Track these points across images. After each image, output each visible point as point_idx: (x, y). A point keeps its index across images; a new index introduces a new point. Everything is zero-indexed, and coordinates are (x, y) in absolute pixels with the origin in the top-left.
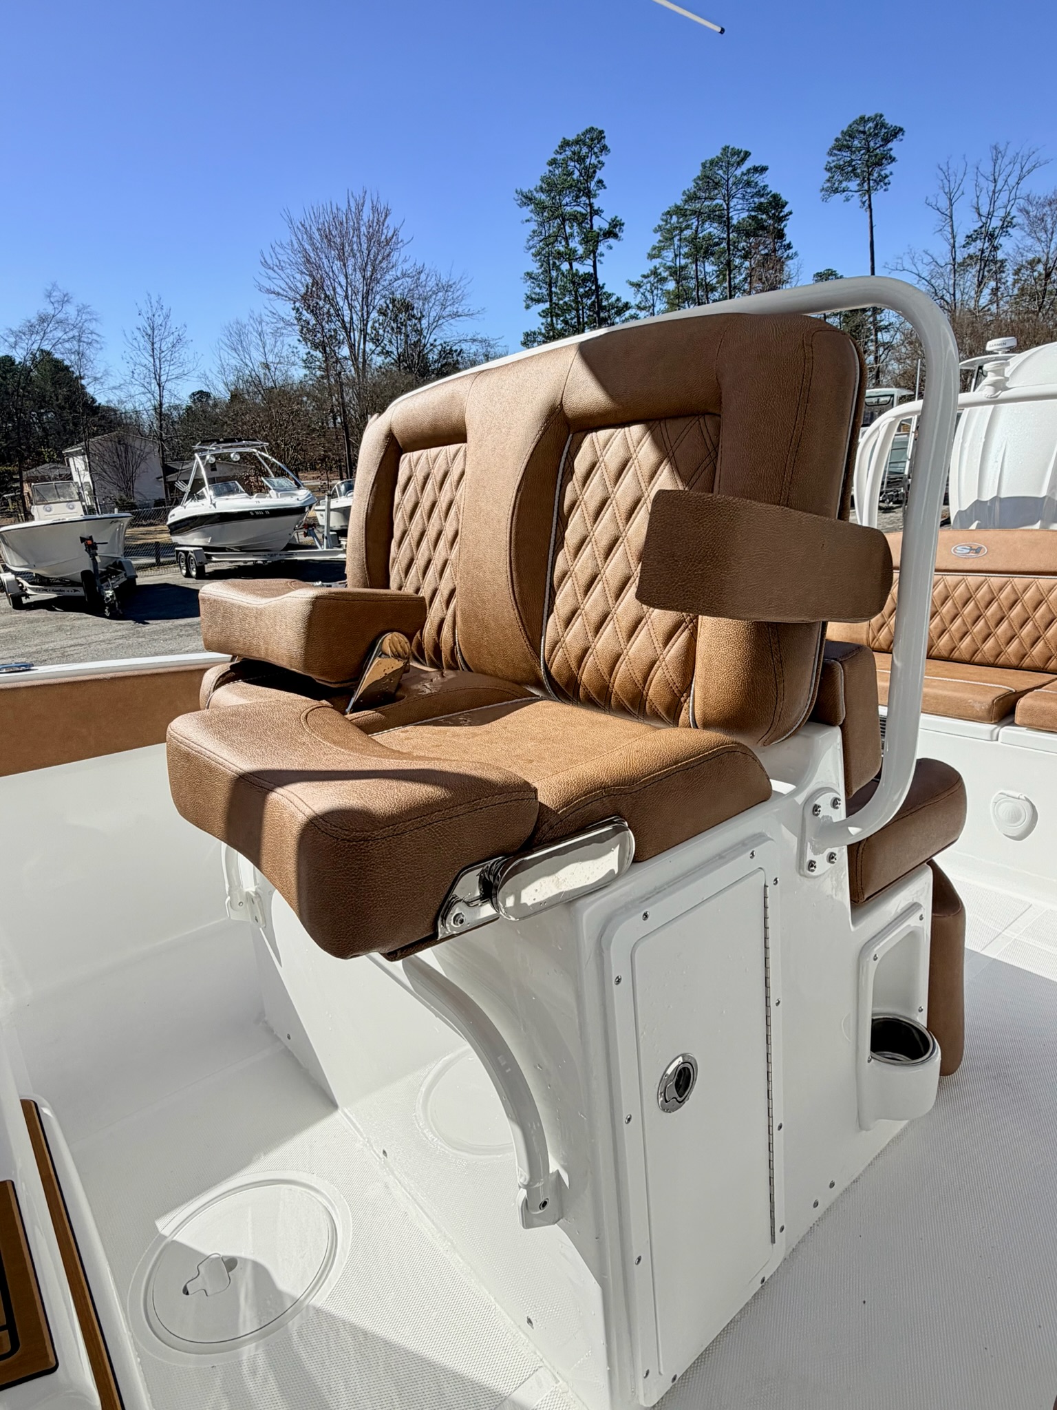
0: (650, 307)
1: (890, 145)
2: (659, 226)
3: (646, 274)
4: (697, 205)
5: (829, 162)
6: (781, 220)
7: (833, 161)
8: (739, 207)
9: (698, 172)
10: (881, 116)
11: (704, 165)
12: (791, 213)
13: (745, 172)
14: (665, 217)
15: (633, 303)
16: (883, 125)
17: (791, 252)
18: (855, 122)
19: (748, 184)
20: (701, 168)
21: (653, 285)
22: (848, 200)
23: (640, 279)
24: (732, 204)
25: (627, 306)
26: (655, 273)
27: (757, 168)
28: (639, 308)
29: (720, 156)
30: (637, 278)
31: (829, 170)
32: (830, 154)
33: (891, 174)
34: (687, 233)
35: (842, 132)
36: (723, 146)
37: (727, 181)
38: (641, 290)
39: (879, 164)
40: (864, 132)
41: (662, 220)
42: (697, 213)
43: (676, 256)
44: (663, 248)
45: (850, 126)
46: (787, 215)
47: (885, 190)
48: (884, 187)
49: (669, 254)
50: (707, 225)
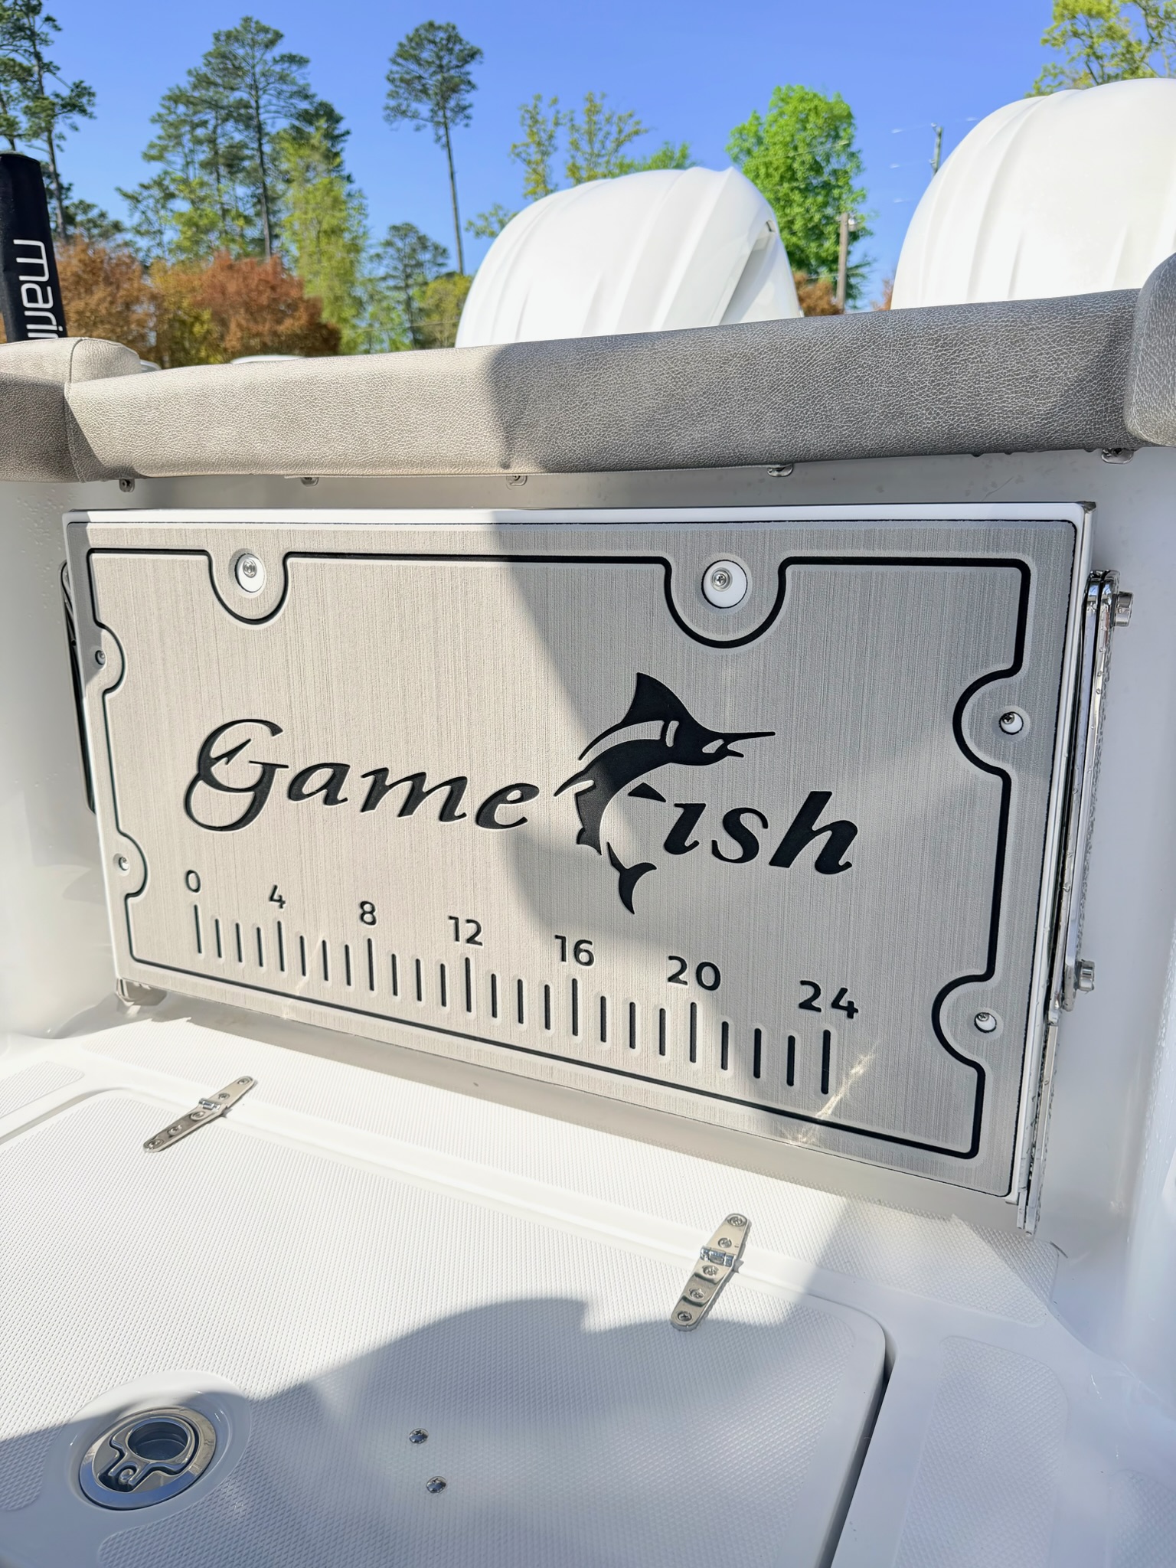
0: (154, 232)
1: (468, 68)
2: (160, 115)
3: (146, 183)
4: (211, 92)
5: (391, 72)
6: (334, 138)
7: (397, 72)
8: (273, 108)
9: (210, 46)
10: (454, 28)
11: (217, 37)
12: (348, 133)
13: (278, 58)
14: (167, 103)
15: (127, 222)
16: (457, 40)
17: (354, 187)
18: (423, 26)
19: (283, 78)
20: (213, 40)
21: (157, 201)
22: (418, 129)
23: (138, 189)
24: (262, 102)
25: (117, 227)
26: (159, 183)
27: (295, 57)
28: (138, 232)
29: (239, 28)
30: (132, 188)
31: (391, 81)
32: (394, 62)
33: (470, 106)
34: (200, 132)
35: (408, 37)
36: (244, 15)
37: (253, 67)
38: (141, 207)
39: (455, 89)
40: (434, 42)
41: (163, 106)
42: (214, 105)
43: (188, 164)
44: (164, 148)
45: (417, 30)
46: (343, 135)
47: (467, 125)
48: (465, 121)
49: (177, 159)
50: (230, 126)
